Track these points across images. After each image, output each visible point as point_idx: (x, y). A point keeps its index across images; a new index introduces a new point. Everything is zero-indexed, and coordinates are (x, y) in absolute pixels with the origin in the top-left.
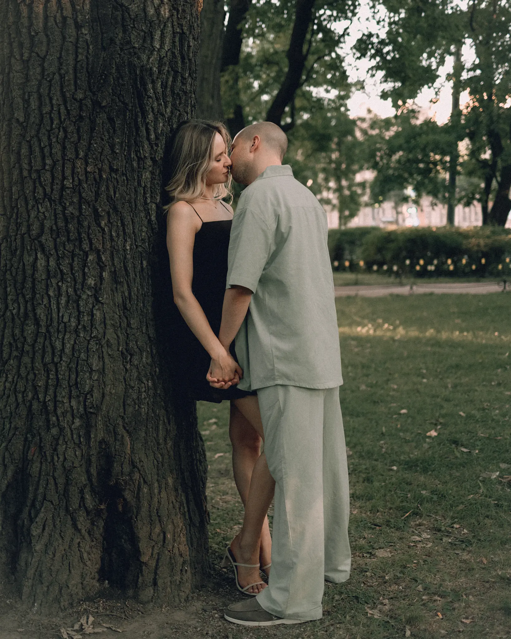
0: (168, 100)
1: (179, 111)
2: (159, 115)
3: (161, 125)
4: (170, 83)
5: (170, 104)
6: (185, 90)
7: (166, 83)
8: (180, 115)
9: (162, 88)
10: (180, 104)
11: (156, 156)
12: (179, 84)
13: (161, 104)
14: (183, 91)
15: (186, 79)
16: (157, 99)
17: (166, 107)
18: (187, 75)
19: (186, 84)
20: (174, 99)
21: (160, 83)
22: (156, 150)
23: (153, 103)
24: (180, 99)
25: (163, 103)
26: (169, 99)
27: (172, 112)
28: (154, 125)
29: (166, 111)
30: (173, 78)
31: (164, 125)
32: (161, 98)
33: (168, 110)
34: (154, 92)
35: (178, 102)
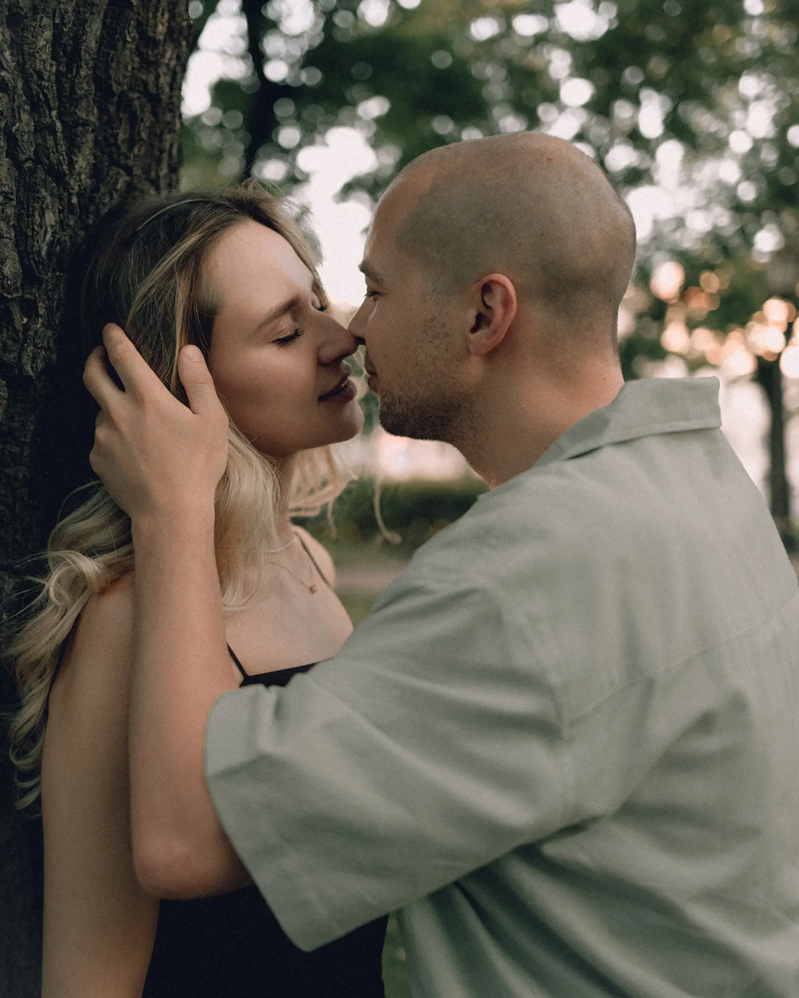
0: (83, 115)
1: (129, 170)
2: (41, 175)
3: (50, 218)
4: (92, 43)
5: (90, 137)
6: (152, 88)
7: (77, 40)
8: (130, 187)
9: (54, 57)
10: (132, 141)
11: (26, 359)
12: (128, 56)
13: (52, 130)
14: (146, 93)
15: (155, 43)
16: (36, 107)
17: (73, 146)
18: (161, 28)
19: (157, 64)
20: (107, 122)
21: (48, 34)
22: (26, 328)
23: (15, 116)
24: (134, 121)
25: (59, 125)
26: (88, 113)
27: (96, 172)
28: (19, 216)
29: (71, 164)
30: (104, 25)
31: (62, 224)
32: (54, 103)
33: (82, 162)
34: (21, 67)
35: (122, 136)
